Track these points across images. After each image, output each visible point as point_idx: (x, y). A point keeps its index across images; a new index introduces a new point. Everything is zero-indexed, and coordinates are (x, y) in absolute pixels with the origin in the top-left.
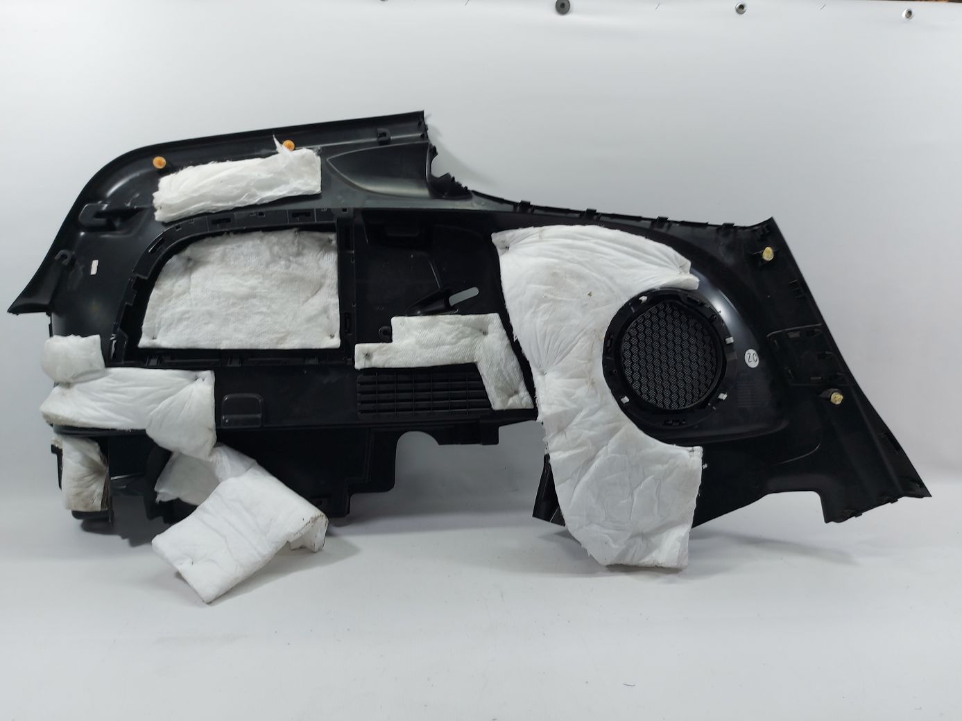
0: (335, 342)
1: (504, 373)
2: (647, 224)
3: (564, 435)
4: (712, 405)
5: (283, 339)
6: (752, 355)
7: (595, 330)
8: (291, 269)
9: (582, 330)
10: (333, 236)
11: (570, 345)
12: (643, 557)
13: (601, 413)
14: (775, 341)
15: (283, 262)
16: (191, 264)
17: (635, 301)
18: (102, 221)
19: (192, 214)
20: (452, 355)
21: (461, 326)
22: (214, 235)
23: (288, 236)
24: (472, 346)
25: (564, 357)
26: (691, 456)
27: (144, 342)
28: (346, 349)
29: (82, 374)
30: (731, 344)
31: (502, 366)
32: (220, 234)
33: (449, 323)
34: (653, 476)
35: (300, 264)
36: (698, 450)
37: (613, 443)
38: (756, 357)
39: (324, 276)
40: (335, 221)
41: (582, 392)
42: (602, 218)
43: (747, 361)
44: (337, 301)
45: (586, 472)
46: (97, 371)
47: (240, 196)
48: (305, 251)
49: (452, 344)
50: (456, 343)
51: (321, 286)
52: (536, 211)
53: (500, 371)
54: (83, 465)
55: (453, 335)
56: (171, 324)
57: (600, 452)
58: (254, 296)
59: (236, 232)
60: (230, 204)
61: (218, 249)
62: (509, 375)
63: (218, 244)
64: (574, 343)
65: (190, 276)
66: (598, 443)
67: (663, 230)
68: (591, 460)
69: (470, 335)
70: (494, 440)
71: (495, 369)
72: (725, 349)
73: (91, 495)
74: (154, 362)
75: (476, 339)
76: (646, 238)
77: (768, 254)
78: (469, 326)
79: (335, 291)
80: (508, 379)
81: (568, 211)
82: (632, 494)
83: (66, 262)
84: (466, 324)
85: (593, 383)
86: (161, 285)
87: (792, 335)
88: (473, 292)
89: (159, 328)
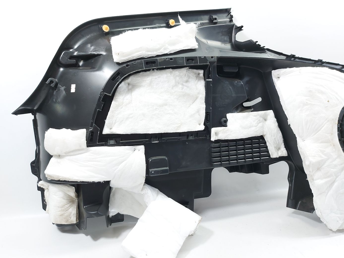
0: (202, 128)
3: (320, 172)
5: (179, 127)
7: (333, 119)
8: (184, 89)
9: (327, 119)
10: (201, 72)
11: (321, 127)
13: (338, 160)
15: (181, 86)
16: (130, 87)
18: (74, 61)
19: (135, 58)
21: (259, 117)
22: (145, 71)
23: (184, 72)
24: (263, 127)
25: (317, 132)
27: (106, 131)
28: (207, 131)
29: (73, 151)
31: (276, 136)
32: (149, 70)
35: (188, 87)
39: (199, 93)
40: (208, 63)
41: (329, 150)
44: (204, 106)
45: (331, 189)
46: (83, 149)
47: (159, 49)
48: (190, 80)
49: (255, 126)
51: (197, 98)
54: (64, 199)
55: (256, 122)
56: (123, 121)
58: (166, 105)
59: (157, 69)
60: (155, 54)
61: (148, 79)
62: (278, 140)
63: (148, 75)
64: (323, 125)
65: (131, 93)
66: (337, 175)
68: (334, 182)
70: (267, 172)
73: (69, 216)
74: (112, 142)
75: (263, 123)
79: (203, 101)
80: (277, 142)
83: (53, 85)
85: (334, 146)
86: (117, 99)
88: (259, 100)
89: (115, 123)
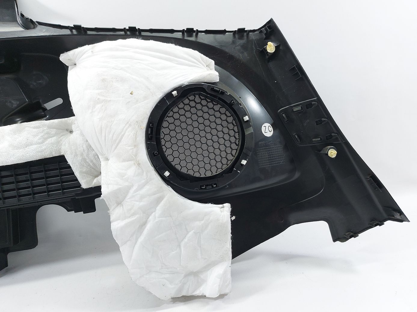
1: (87, 161)
2: (179, 35)
3: (121, 207)
4: (237, 169)
6: (267, 127)
7: (137, 122)
9: (128, 122)
11: (121, 135)
12: (195, 290)
13: (147, 187)
14: (284, 115)
17: (169, 95)
20: (41, 152)
24: (58, 143)
25: (117, 145)
26: (221, 211)
30: (247, 121)
31: (85, 155)
33: (35, 128)
34: (194, 231)
36: (227, 207)
37: (159, 209)
38: (271, 129)
41: (132, 171)
42: (143, 34)
43: (263, 133)
45: (141, 235)
49: (39, 143)
50: (43, 142)
52: (89, 32)
53: (84, 160)
55: (39, 137)
57: (150, 217)
62: (92, 161)
64: (123, 133)
66: (147, 212)
67: (193, 39)
68: (144, 224)
69: (56, 134)
71: (79, 158)
72: (244, 126)
75: (62, 137)
76: (176, 45)
77: (271, 47)
78: (53, 128)
80: (91, 164)
81: (114, 30)
82: (179, 246)
84: (50, 127)
85: (139, 164)
87: (295, 109)
88: (58, 102)
